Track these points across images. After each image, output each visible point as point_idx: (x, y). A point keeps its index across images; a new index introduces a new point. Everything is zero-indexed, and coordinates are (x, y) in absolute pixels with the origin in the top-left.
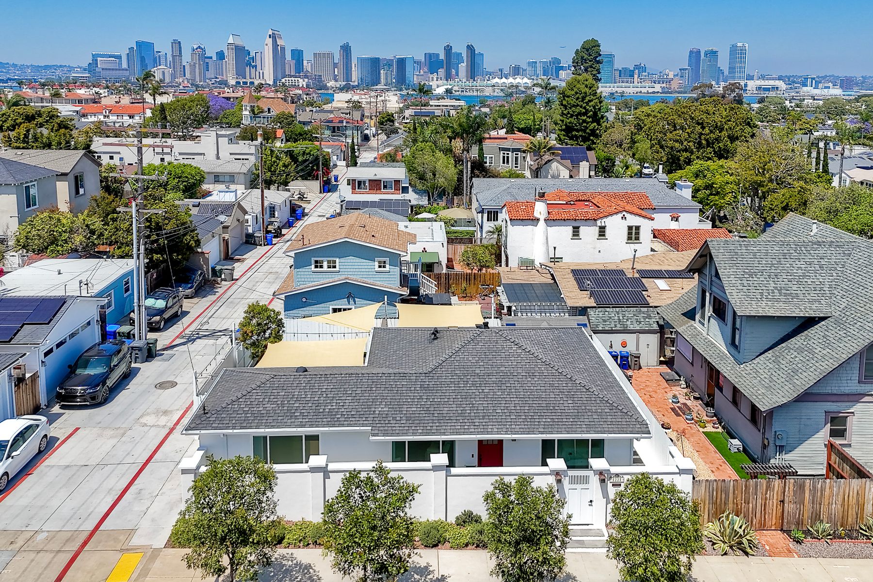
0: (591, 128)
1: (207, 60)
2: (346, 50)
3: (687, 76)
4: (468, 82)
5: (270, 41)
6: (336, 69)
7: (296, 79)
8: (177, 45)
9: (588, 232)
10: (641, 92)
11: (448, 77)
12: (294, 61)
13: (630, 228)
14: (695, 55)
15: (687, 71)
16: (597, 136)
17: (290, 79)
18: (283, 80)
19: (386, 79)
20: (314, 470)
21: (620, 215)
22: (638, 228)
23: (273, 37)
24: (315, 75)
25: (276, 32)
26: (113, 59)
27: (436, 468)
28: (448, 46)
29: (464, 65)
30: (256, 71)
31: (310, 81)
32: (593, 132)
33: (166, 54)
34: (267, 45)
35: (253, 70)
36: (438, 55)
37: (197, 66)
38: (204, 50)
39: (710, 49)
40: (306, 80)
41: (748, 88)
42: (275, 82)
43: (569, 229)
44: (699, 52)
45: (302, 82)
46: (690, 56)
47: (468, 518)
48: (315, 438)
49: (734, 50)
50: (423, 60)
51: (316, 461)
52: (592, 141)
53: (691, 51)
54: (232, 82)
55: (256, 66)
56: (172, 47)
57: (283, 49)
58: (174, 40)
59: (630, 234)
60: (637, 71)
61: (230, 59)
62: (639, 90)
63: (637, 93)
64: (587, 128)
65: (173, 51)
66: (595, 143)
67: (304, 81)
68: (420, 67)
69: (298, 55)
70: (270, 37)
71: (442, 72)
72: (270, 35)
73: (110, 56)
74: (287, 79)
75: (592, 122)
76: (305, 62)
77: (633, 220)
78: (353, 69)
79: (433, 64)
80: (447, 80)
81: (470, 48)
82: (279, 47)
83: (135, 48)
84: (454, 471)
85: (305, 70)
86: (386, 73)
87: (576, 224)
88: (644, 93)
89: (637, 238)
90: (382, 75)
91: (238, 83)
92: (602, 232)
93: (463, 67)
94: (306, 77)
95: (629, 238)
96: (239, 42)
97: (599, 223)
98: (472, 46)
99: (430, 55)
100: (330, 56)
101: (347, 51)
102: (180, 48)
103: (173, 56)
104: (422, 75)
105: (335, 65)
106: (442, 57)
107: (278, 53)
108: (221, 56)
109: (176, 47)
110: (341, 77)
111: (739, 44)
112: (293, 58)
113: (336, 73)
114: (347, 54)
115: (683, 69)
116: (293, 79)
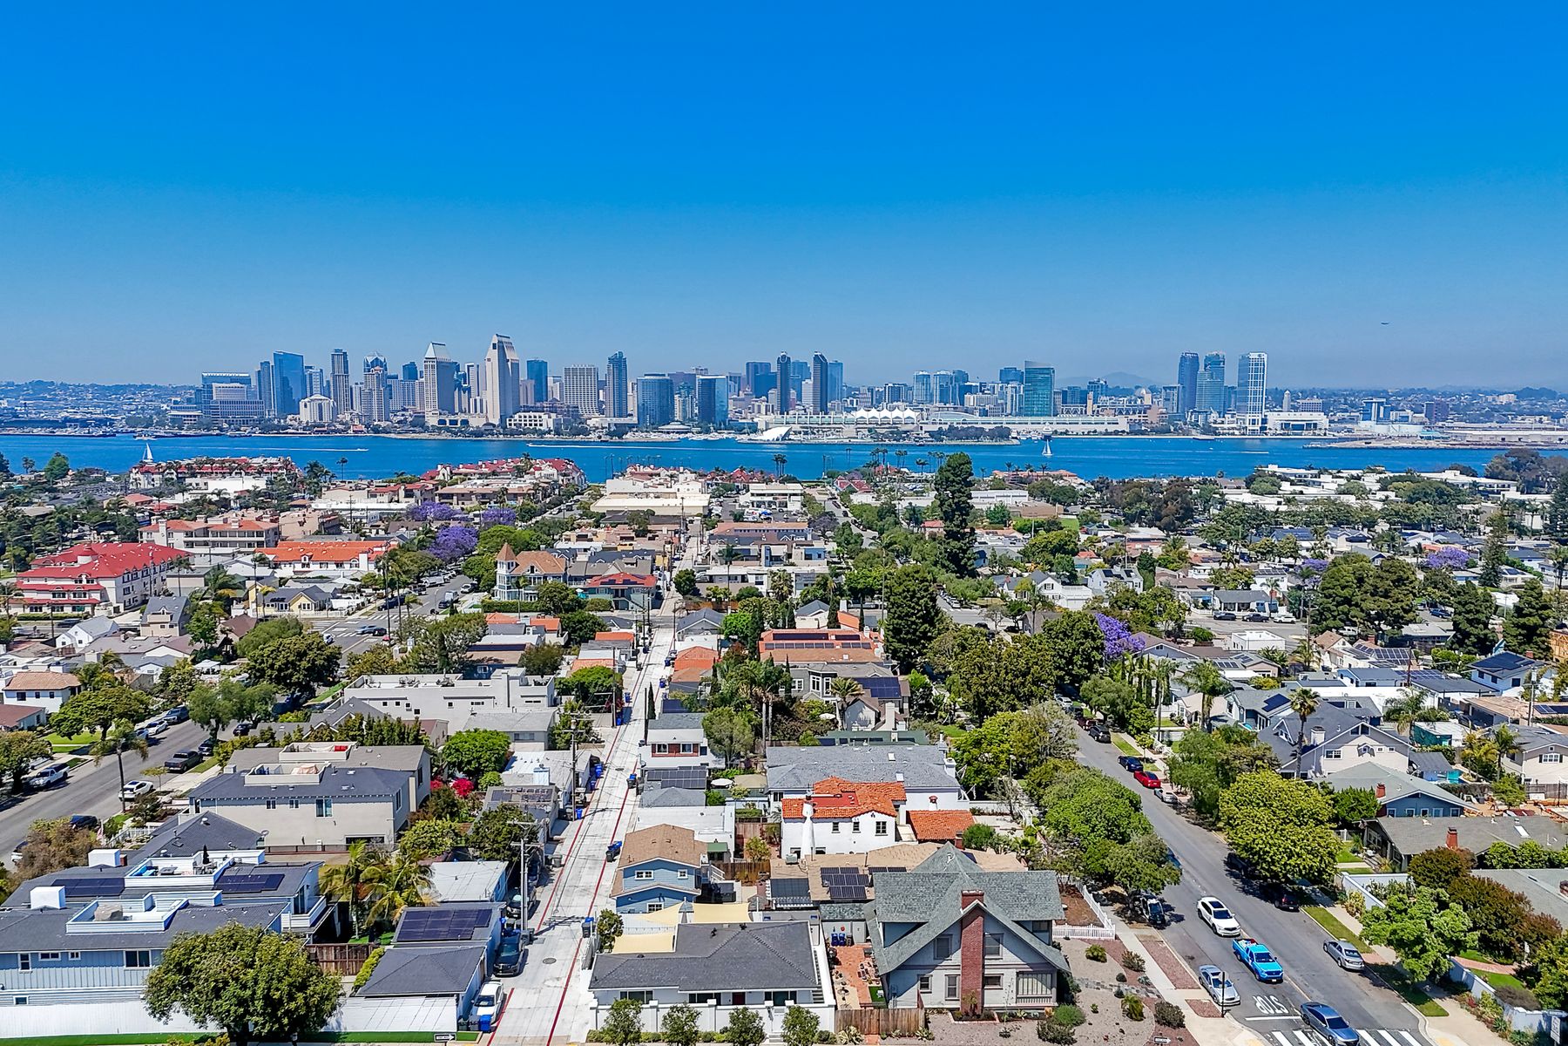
0: (921, 630)
1: (390, 382)
2: (618, 363)
3: (1176, 398)
4: (815, 416)
5: (494, 354)
6: (601, 391)
7: (537, 414)
8: (341, 358)
9: (846, 827)
10: (1095, 431)
11: (784, 407)
12: (533, 381)
13: (878, 823)
14: (1189, 364)
15: (1176, 391)
16: (930, 639)
17: (527, 414)
18: (516, 416)
19: (684, 411)
20: (651, 1007)
21: (870, 814)
22: (884, 823)
23: (500, 347)
24: (568, 407)
25: (504, 340)
26: (238, 385)
27: (710, 1006)
28: (784, 357)
29: (810, 382)
30: (469, 397)
31: (560, 416)
32: (924, 635)
33: (321, 370)
34: (489, 360)
35: (465, 396)
36: (768, 366)
37: (375, 393)
38: (383, 365)
39: (1214, 353)
40: (553, 416)
41: (1268, 426)
42: (502, 419)
43: (831, 825)
44: (1196, 359)
45: (547, 421)
46: (1181, 365)
47: (725, 1030)
48: (651, 992)
49: (1245, 365)
50: (744, 373)
51: (652, 1003)
52: (923, 644)
53: (1183, 357)
54: (432, 421)
55: (469, 389)
56: (333, 362)
57: (516, 366)
58: (336, 351)
59: (878, 828)
60: (1091, 394)
61: (428, 382)
62: (1092, 428)
63: (1088, 433)
64: (916, 630)
65: (333, 368)
66: (926, 648)
67: (550, 417)
68: (739, 386)
69: (538, 371)
70: (494, 348)
71: (774, 394)
72: (494, 345)
73: (233, 380)
74: (522, 414)
75: (923, 624)
76: (550, 379)
77: (881, 818)
78: (630, 393)
79: (761, 380)
80: (782, 413)
81: (819, 360)
82: (509, 363)
83: (272, 363)
84: (719, 1007)
85: (550, 399)
86: (684, 401)
87: (836, 821)
88: (1101, 433)
89: (884, 832)
90: (677, 402)
91: (442, 422)
92: (856, 826)
93: (808, 385)
94: (553, 409)
95: (878, 832)
96: (445, 356)
97: (853, 819)
98: (823, 357)
99: (756, 366)
100: (592, 371)
101: (620, 366)
102: (346, 362)
103: (335, 377)
104: (743, 400)
105: (601, 385)
106: (774, 368)
107: (507, 371)
108: (411, 372)
109: (338, 362)
110: (609, 407)
111: (1254, 356)
112: (530, 377)
113: (601, 399)
114: (620, 371)
115: (1170, 388)
116: (532, 414)
